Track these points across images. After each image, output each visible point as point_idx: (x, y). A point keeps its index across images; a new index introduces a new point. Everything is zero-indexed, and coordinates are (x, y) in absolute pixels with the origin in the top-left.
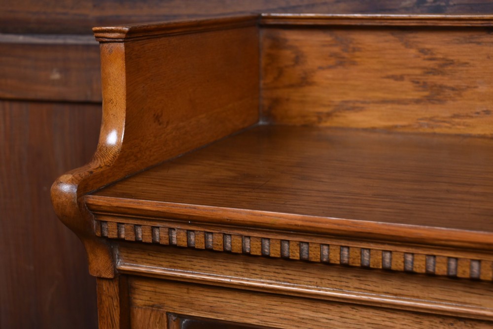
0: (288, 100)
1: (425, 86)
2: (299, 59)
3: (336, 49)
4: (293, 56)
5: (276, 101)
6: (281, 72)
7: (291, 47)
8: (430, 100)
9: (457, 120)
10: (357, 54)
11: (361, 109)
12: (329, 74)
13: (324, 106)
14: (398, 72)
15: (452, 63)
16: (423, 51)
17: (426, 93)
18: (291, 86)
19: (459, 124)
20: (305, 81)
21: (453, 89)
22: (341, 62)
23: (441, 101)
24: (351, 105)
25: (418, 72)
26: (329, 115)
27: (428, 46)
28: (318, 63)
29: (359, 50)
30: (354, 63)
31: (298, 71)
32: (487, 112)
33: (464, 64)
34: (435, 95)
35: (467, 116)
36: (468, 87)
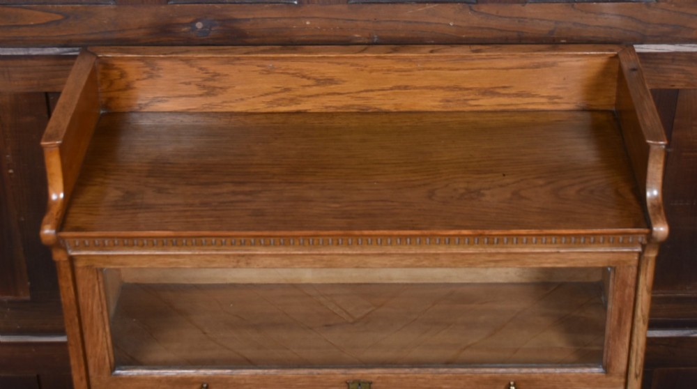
0: (118, 98)
1: (204, 87)
2: (123, 75)
3: (147, 69)
4: (119, 73)
5: (110, 99)
6: (112, 83)
7: (116, 69)
8: (208, 94)
9: (225, 104)
10: (161, 71)
11: (166, 101)
12: (144, 82)
13: (143, 100)
14: (187, 81)
15: (219, 75)
16: (201, 69)
17: (205, 91)
18: (119, 90)
19: (226, 106)
20: (128, 87)
21: (221, 88)
22: (151, 76)
23: (214, 95)
24: (160, 99)
25: (199, 80)
26: (146, 105)
27: (203, 66)
28: (136, 77)
29: (162, 69)
30: (159, 76)
31: (123, 81)
32: (242, 99)
33: (226, 75)
34: (211, 92)
35: (231, 102)
36: (229, 87)
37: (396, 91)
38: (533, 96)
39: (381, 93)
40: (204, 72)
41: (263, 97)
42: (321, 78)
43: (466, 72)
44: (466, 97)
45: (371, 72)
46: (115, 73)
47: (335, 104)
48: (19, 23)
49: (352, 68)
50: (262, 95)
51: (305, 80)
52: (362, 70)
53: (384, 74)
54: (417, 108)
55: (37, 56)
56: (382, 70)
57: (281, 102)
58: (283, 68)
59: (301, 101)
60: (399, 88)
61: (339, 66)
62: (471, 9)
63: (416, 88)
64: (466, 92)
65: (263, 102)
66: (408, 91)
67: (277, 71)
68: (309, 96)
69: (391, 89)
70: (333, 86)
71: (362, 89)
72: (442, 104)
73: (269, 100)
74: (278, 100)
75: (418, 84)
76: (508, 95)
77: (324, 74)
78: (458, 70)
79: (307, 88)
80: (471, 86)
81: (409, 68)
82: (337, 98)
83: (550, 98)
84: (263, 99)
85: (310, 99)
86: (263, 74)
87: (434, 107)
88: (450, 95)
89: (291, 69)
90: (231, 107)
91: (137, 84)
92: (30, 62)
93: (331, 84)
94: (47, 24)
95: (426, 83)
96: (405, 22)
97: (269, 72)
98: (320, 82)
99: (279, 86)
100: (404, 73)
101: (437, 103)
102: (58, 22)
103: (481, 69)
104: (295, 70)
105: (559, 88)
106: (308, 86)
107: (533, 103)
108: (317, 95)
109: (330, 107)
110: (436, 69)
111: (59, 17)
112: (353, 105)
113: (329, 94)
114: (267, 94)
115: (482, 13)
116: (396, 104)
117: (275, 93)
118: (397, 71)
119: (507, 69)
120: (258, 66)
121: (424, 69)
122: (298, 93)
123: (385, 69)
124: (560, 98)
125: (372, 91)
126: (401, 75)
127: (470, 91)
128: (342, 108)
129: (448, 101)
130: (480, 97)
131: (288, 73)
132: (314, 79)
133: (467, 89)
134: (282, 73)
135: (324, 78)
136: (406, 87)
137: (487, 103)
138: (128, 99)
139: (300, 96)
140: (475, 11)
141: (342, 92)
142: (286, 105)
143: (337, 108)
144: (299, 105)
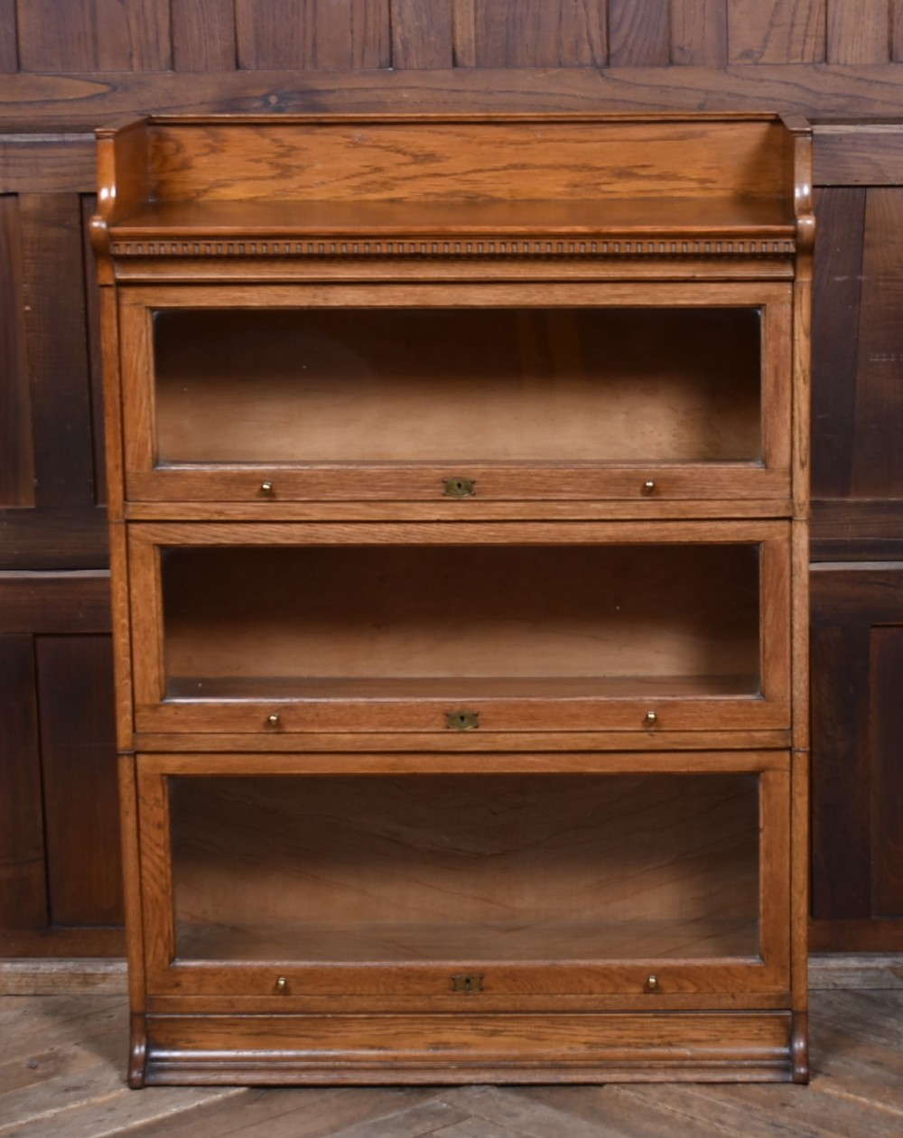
0: (172, 181)
1: (277, 166)
2: (179, 149)
3: (209, 141)
4: (175, 147)
5: (162, 183)
6: (165, 159)
7: (173, 140)
8: (281, 176)
9: (302, 190)
10: (225, 144)
11: (230, 185)
12: (204, 160)
13: (201, 184)
14: (257, 157)
15: (295, 148)
16: (274, 140)
17: (279, 171)
18: (174, 170)
19: (304, 192)
20: (185, 166)
21: (298, 167)
22: (213, 150)
23: (290, 177)
24: (222, 183)
25: (271, 156)
26: (205, 191)
27: (278, 137)
28: (195, 152)
29: (226, 141)
30: (223, 151)
31: (180, 157)
32: (323, 183)
33: (305, 149)
34: (285, 172)
35: (310, 187)
36: (308, 166)
37: (512, 171)
38: (680, 179)
39: (493, 174)
40: (279, 144)
41: (348, 180)
42: (419, 154)
43: (597, 145)
44: (597, 181)
45: (481, 144)
46: (171, 145)
47: (436, 190)
48: (56, 97)
49: (458, 139)
50: (347, 178)
51: (400, 156)
52: (470, 142)
53: (496, 147)
54: (537, 196)
55: (74, 142)
56: (494, 142)
57: (370, 187)
58: (374, 139)
59: (395, 185)
60: (514, 167)
61: (441, 137)
62: (603, 76)
63: (535, 167)
64: (597, 173)
65: (349, 187)
66: (526, 171)
67: (367, 143)
68: (404, 179)
69: (505, 168)
70: (434, 165)
71: (470, 168)
72: (568, 189)
73: (355, 184)
74: (367, 184)
75: (538, 161)
76: (649, 177)
77: (424, 147)
78: (586, 141)
79: (402, 167)
80: (603, 165)
81: (527, 139)
82: (439, 181)
83: (701, 181)
84: (348, 182)
85: (407, 182)
86: (349, 147)
87: (558, 194)
88: (578, 177)
89: (383, 141)
90: (309, 193)
91: (196, 162)
92: (65, 152)
93: (432, 161)
94: (90, 98)
95: (548, 160)
96: (523, 92)
97: (356, 145)
98: (419, 158)
99: (368, 164)
100: (521, 147)
101: (560, 189)
102: (102, 95)
103: (613, 140)
104: (389, 142)
105: (711, 168)
106: (404, 164)
107: (679, 189)
108: (415, 178)
109: (430, 194)
110: (560, 141)
111: (105, 89)
112: (459, 192)
113: (430, 175)
114: (354, 176)
115: (616, 80)
116: (510, 190)
117: (363, 174)
118: (511, 143)
119: (646, 140)
120: (344, 137)
121: (544, 141)
122: (391, 174)
123: (497, 140)
124: (714, 182)
125: (481, 171)
126: (516, 150)
127: (602, 172)
128: (446, 195)
129: (576, 186)
130: (614, 179)
131: (380, 147)
132: (411, 154)
133: (598, 169)
134: (372, 146)
135: (423, 153)
136: (523, 166)
137: (624, 188)
138: (183, 182)
139: (395, 178)
140: (607, 78)
141: (445, 172)
142: (376, 191)
143: (439, 195)
144: (392, 192)
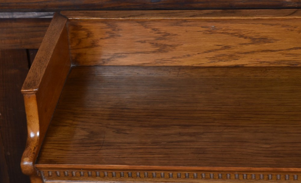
0: (85, 54)
1: (157, 45)
2: (89, 35)
3: (109, 30)
4: (86, 33)
5: (79, 55)
6: (80, 41)
7: (84, 30)
8: (160, 51)
9: (174, 60)
10: (120, 31)
11: (125, 57)
12: (107, 41)
13: (106, 56)
14: (143, 39)
15: (169, 34)
16: (154, 29)
17: (158, 48)
18: (87, 47)
20: (94, 45)
21: (171, 46)
22: (112, 36)
23: (166, 52)
24: (120, 55)
25: (152, 39)
26: (108, 60)
27: (156, 27)
28: (100, 36)
29: (121, 30)
30: (119, 36)
31: (90, 40)
32: (189, 56)
33: (175, 35)
34: (162, 49)
35: (179, 57)
36: (178, 45)
40: (157, 32)
41: (206, 54)
42: (256, 38)
46: (83, 33)
47: (268, 60)
50: (205, 52)
51: (242, 39)
57: (221, 58)
58: (224, 28)
59: (239, 57)
61: (271, 27)
65: (207, 58)
67: (218, 31)
68: (245, 53)
70: (267, 44)
71: (292, 47)
73: (211, 57)
74: (219, 56)
77: (259, 33)
79: (244, 46)
82: (269, 54)
84: (206, 55)
85: (247, 55)
86: (206, 34)
89: (230, 30)
90: (179, 62)
91: (101, 43)
93: (265, 42)
97: (211, 32)
98: (254, 41)
99: (220, 44)
104: (234, 30)
106: (245, 44)
108: (253, 52)
109: (264, 62)
113: (263, 51)
114: (210, 51)
117: (217, 50)
120: (202, 27)
122: (236, 50)
131: (228, 34)
132: (250, 38)
134: (222, 33)
135: (259, 37)
138: (93, 54)
139: (238, 53)
141: (275, 49)
142: (227, 61)
143: (270, 63)
144: (237, 61)
